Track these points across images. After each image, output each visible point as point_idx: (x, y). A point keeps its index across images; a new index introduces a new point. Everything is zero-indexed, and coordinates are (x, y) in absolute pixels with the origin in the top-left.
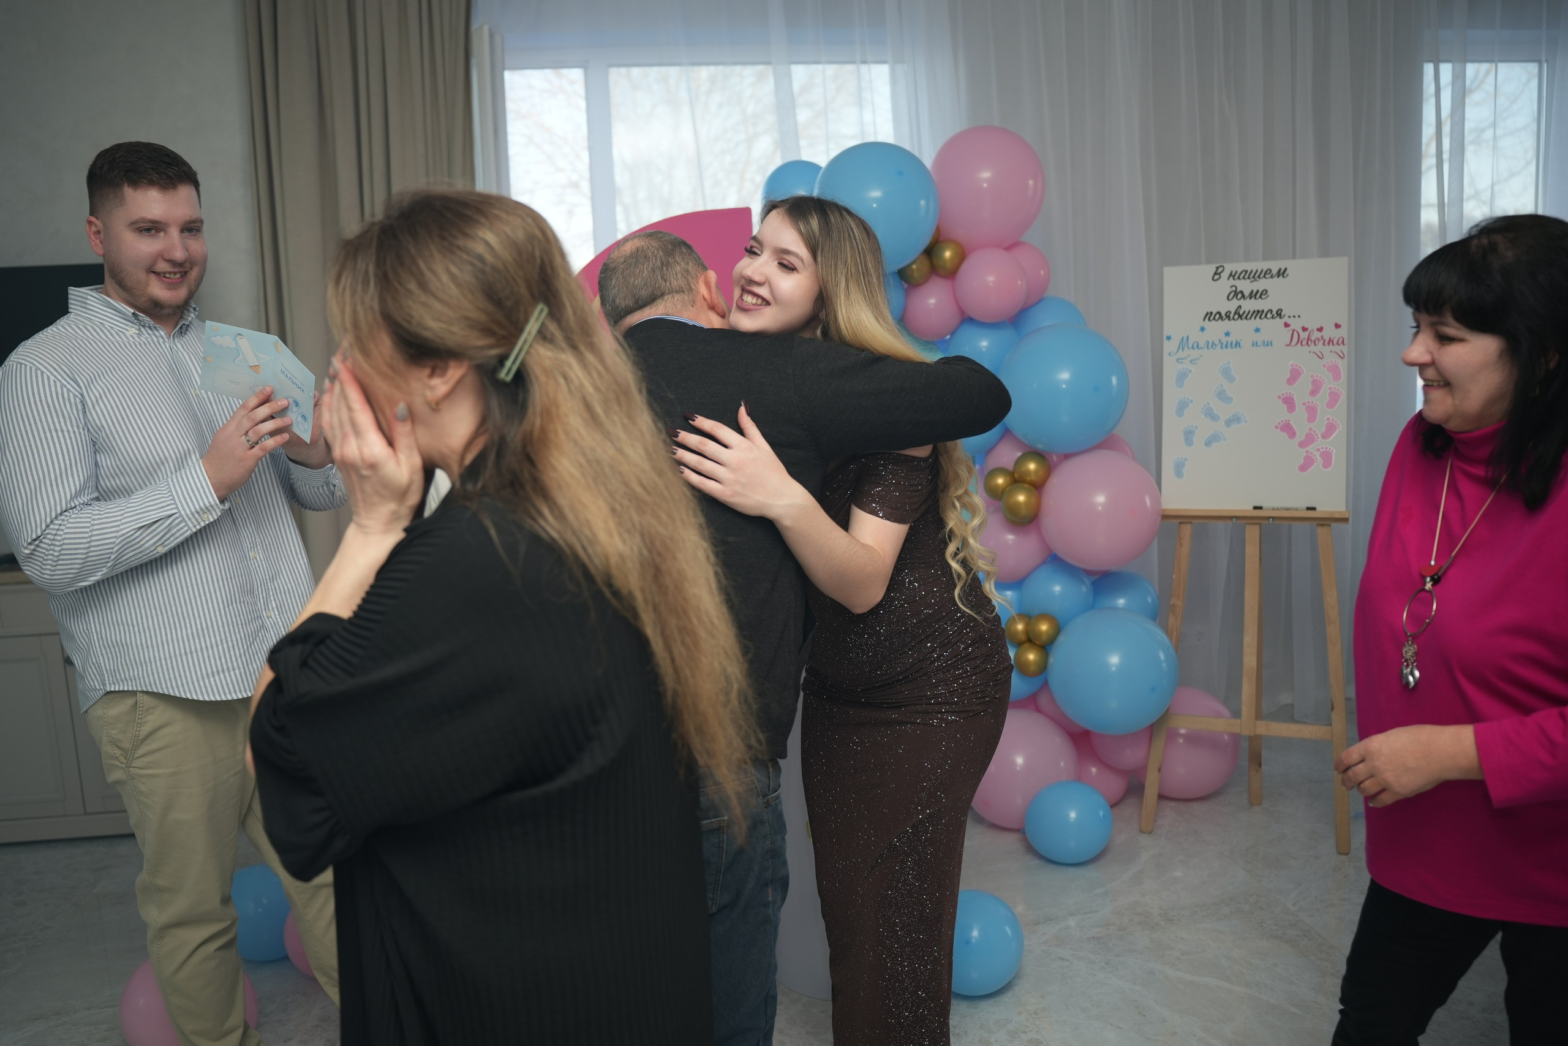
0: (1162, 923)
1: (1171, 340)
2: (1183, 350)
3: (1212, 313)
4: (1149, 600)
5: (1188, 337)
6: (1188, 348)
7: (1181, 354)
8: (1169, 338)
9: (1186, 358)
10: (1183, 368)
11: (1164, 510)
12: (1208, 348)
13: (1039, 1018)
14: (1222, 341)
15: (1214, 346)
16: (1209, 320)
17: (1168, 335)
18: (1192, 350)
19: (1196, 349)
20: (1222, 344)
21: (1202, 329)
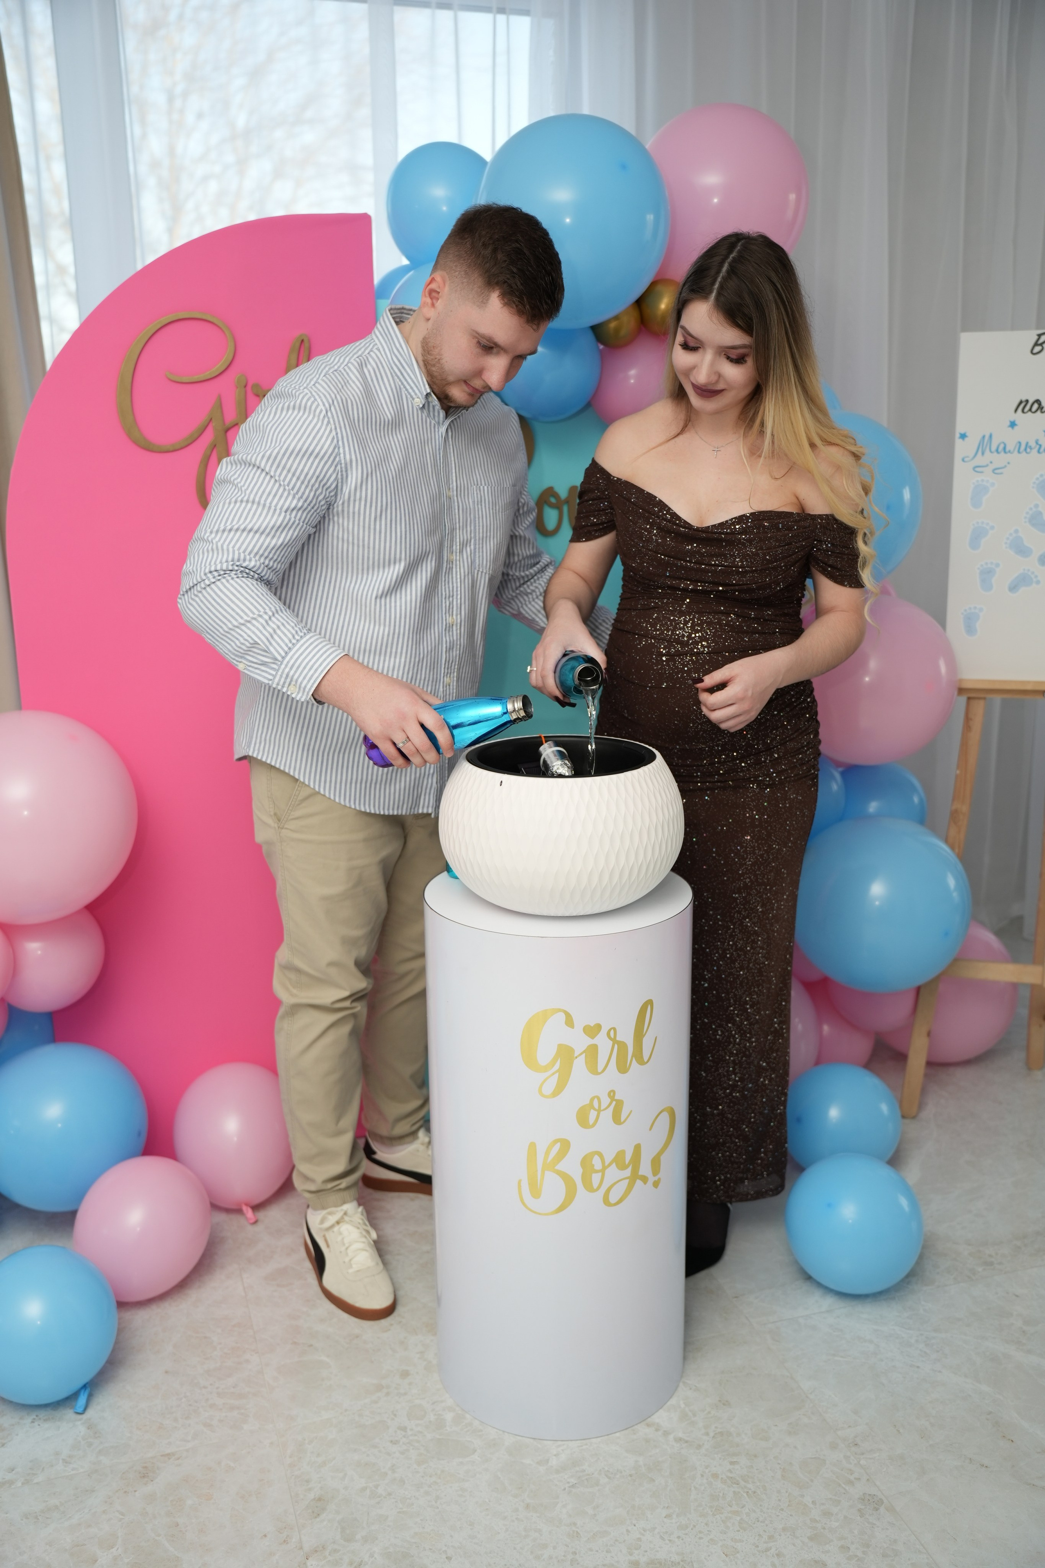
0: (980, 1269)
1: (966, 439)
2: (983, 454)
3: (1027, 401)
4: (916, 800)
5: (991, 436)
6: (991, 452)
7: (980, 460)
8: (963, 436)
9: (987, 466)
10: (983, 480)
11: (961, 680)
12: (1019, 452)
13: (863, 1454)
14: (1040, 443)
15: (1028, 450)
16: (1023, 411)
17: (963, 432)
18: (995, 454)
19: (1003, 453)
20: (1040, 446)
21: (1013, 424)
